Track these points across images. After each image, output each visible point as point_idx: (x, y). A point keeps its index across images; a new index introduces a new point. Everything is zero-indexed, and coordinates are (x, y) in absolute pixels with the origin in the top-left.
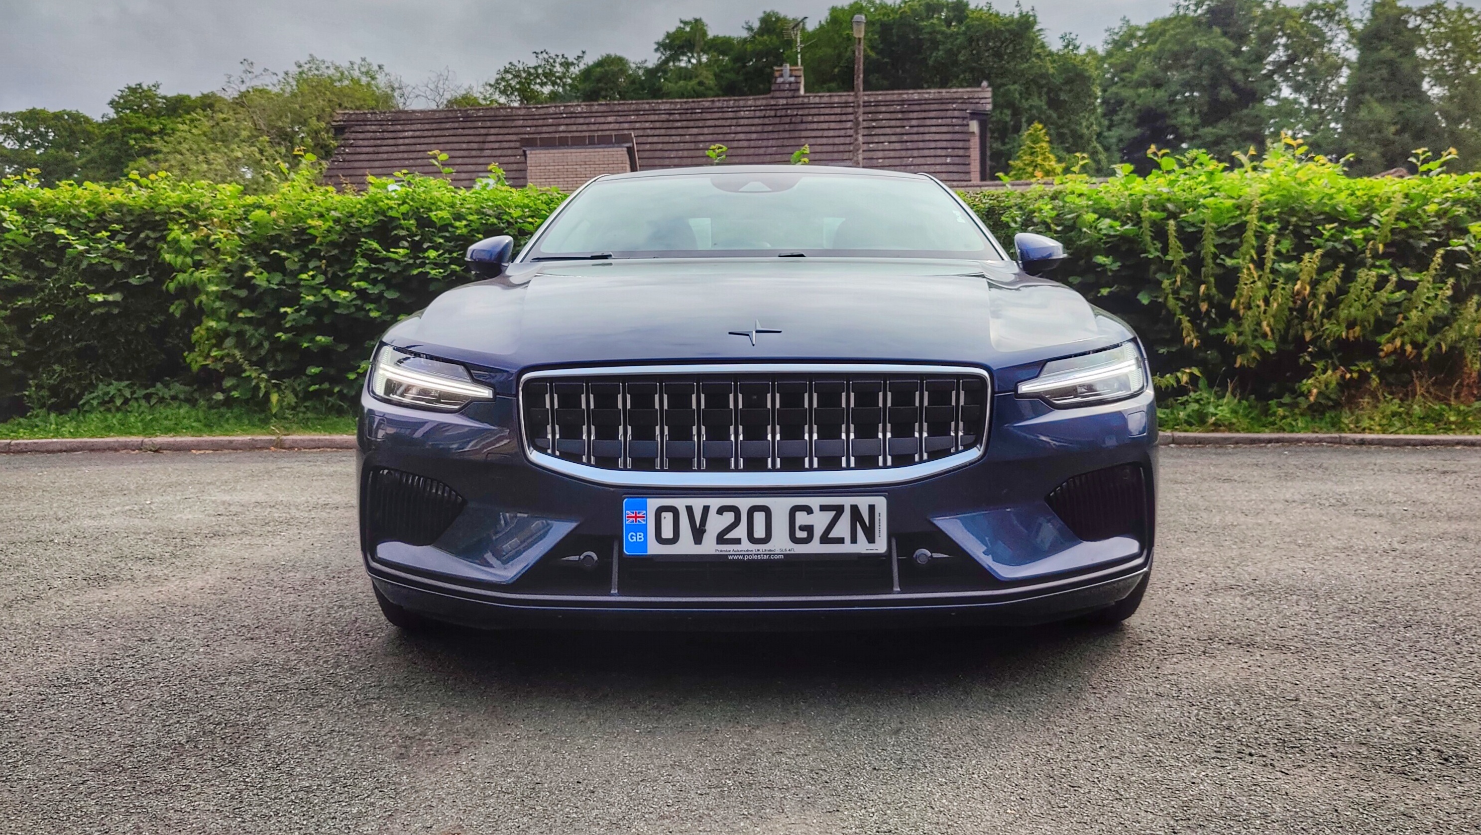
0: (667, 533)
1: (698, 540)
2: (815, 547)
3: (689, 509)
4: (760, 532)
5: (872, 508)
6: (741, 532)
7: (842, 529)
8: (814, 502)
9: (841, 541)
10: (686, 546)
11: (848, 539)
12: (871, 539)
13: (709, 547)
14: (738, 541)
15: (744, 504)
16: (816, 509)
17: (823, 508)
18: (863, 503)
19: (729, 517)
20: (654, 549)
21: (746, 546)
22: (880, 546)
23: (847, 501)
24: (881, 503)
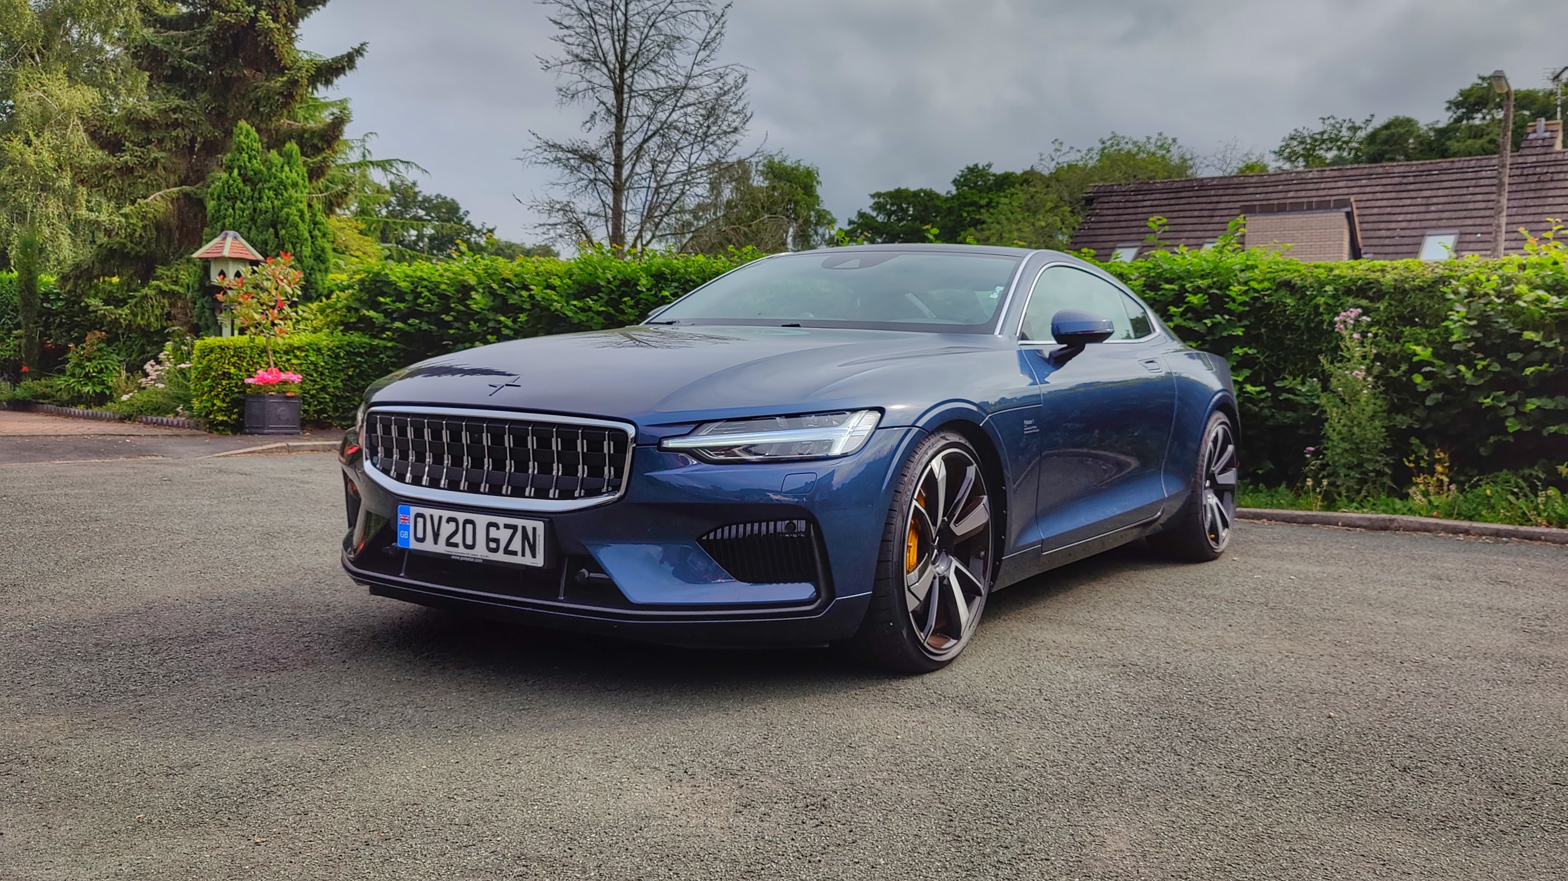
0: (420, 535)
1: (436, 542)
2: (500, 557)
3: (432, 516)
4: (469, 541)
5: (534, 529)
6: (458, 539)
7: (516, 545)
8: (501, 520)
9: (515, 553)
10: (428, 546)
11: (520, 553)
12: (534, 556)
13: (441, 548)
14: (456, 545)
15: (461, 516)
16: (501, 526)
17: (507, 526)
18: (529, 524)
19: (452, 526)
20: (414, 545)
21: (461, 550)
22: (539, 561)
23: (519, 522)
24: (540, 526)
